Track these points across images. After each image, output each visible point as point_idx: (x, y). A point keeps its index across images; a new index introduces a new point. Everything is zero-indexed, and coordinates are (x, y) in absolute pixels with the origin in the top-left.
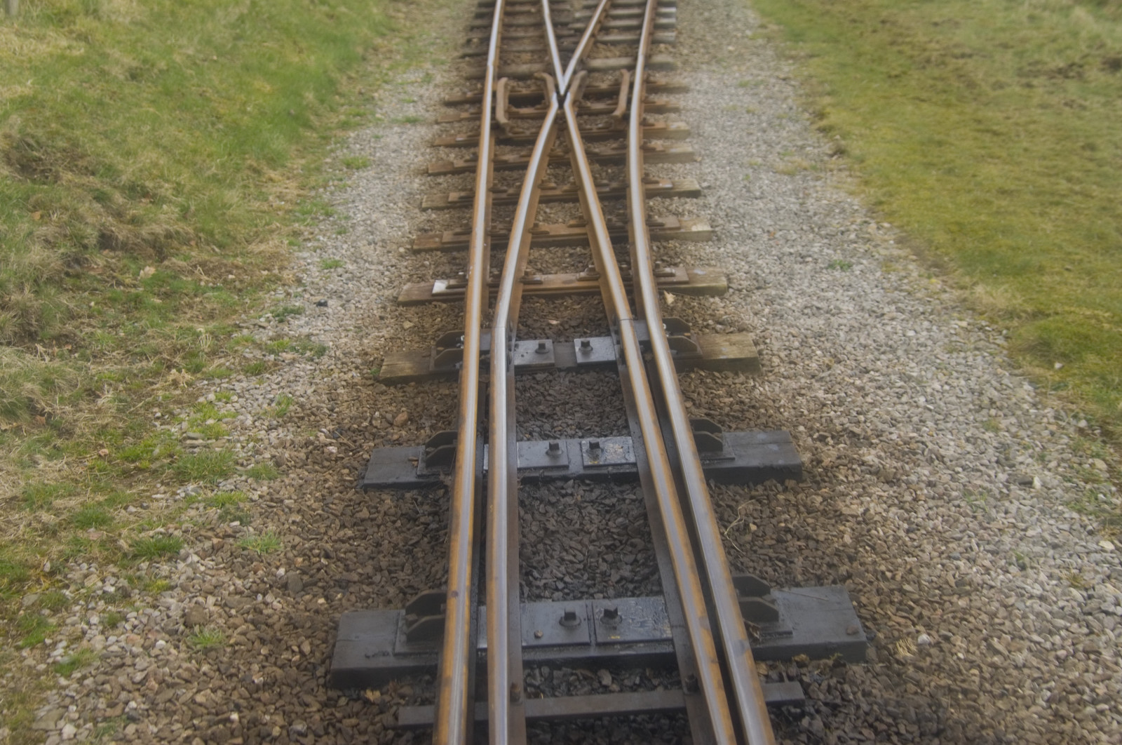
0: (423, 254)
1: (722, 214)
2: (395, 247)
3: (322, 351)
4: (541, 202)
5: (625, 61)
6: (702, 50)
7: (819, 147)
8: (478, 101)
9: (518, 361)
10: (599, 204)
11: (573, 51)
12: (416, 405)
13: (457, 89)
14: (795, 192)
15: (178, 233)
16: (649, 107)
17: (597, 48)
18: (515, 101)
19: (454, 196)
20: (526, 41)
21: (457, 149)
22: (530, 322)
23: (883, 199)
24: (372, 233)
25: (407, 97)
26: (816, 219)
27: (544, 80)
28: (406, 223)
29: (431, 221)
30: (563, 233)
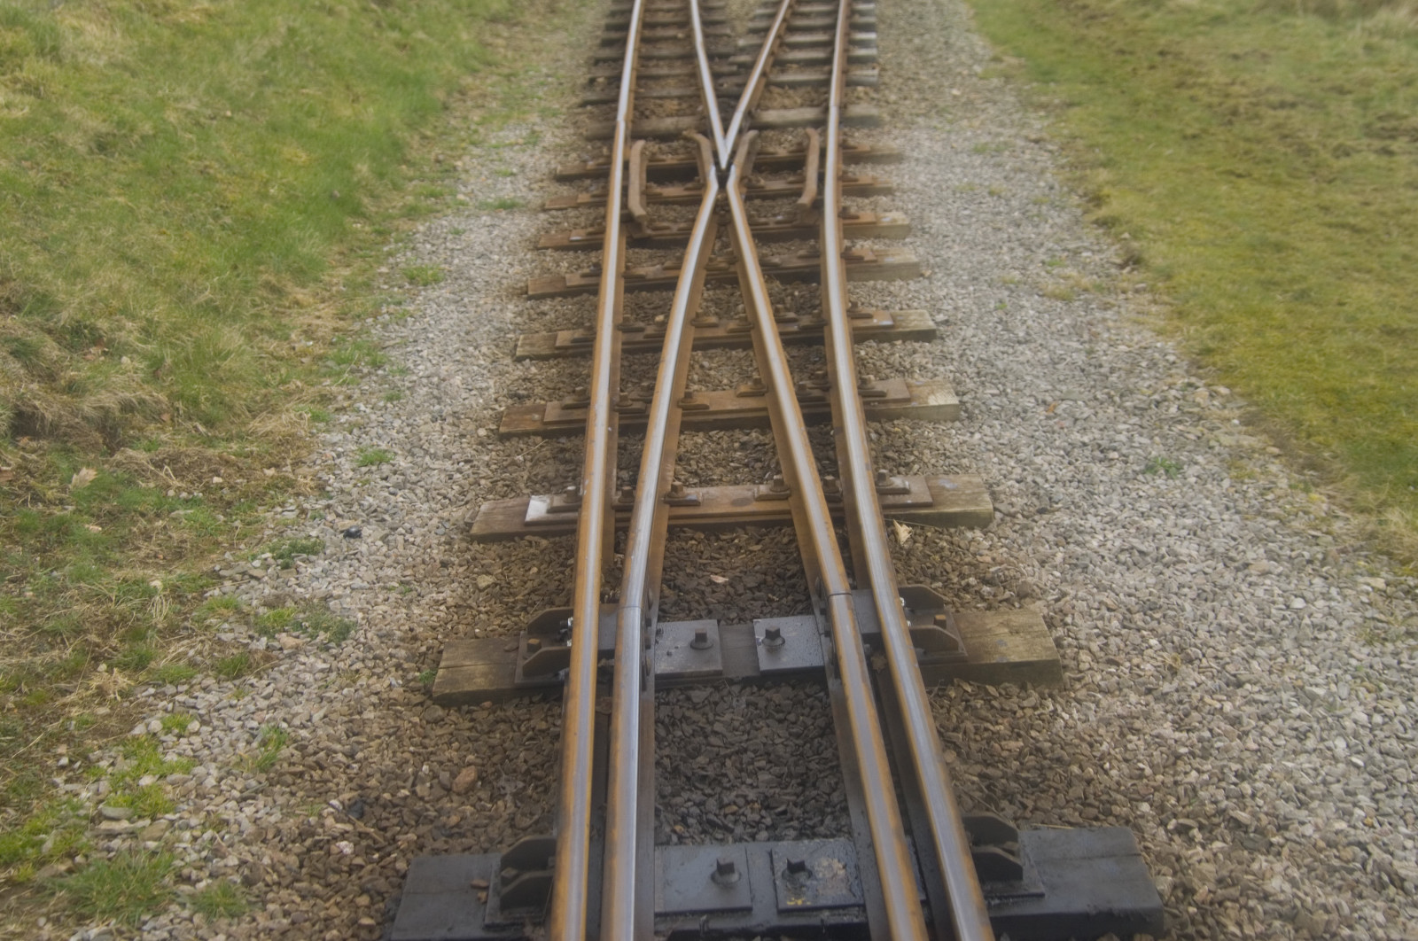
0: (514, 441)
1: (971, 370)
2: (472, 427)
3: (343, 632)
4: (695, 348)
5: (810, 113)
6: (916, 96)
7: (1099, 251)
8: (602, 174)
9: (662, 666)
10: (783, 354)
11: (737, 97)
12: (492, 747)
13: (574, 155)
14: (1076, 330)
15: (142, 402)
16: (850, 188)
17: (770, 92)
18: (657, 174)
19: (564, 337)
20: (671, 81)
21: (571, 253)
22: (681, 580)
23: (1212, 345)
24: (439, 400)
25: (503, 168)
26: (1113, 378)
27: (698, 147)
28: (491, 382)
29: (529, 380)
30: (730, 407)
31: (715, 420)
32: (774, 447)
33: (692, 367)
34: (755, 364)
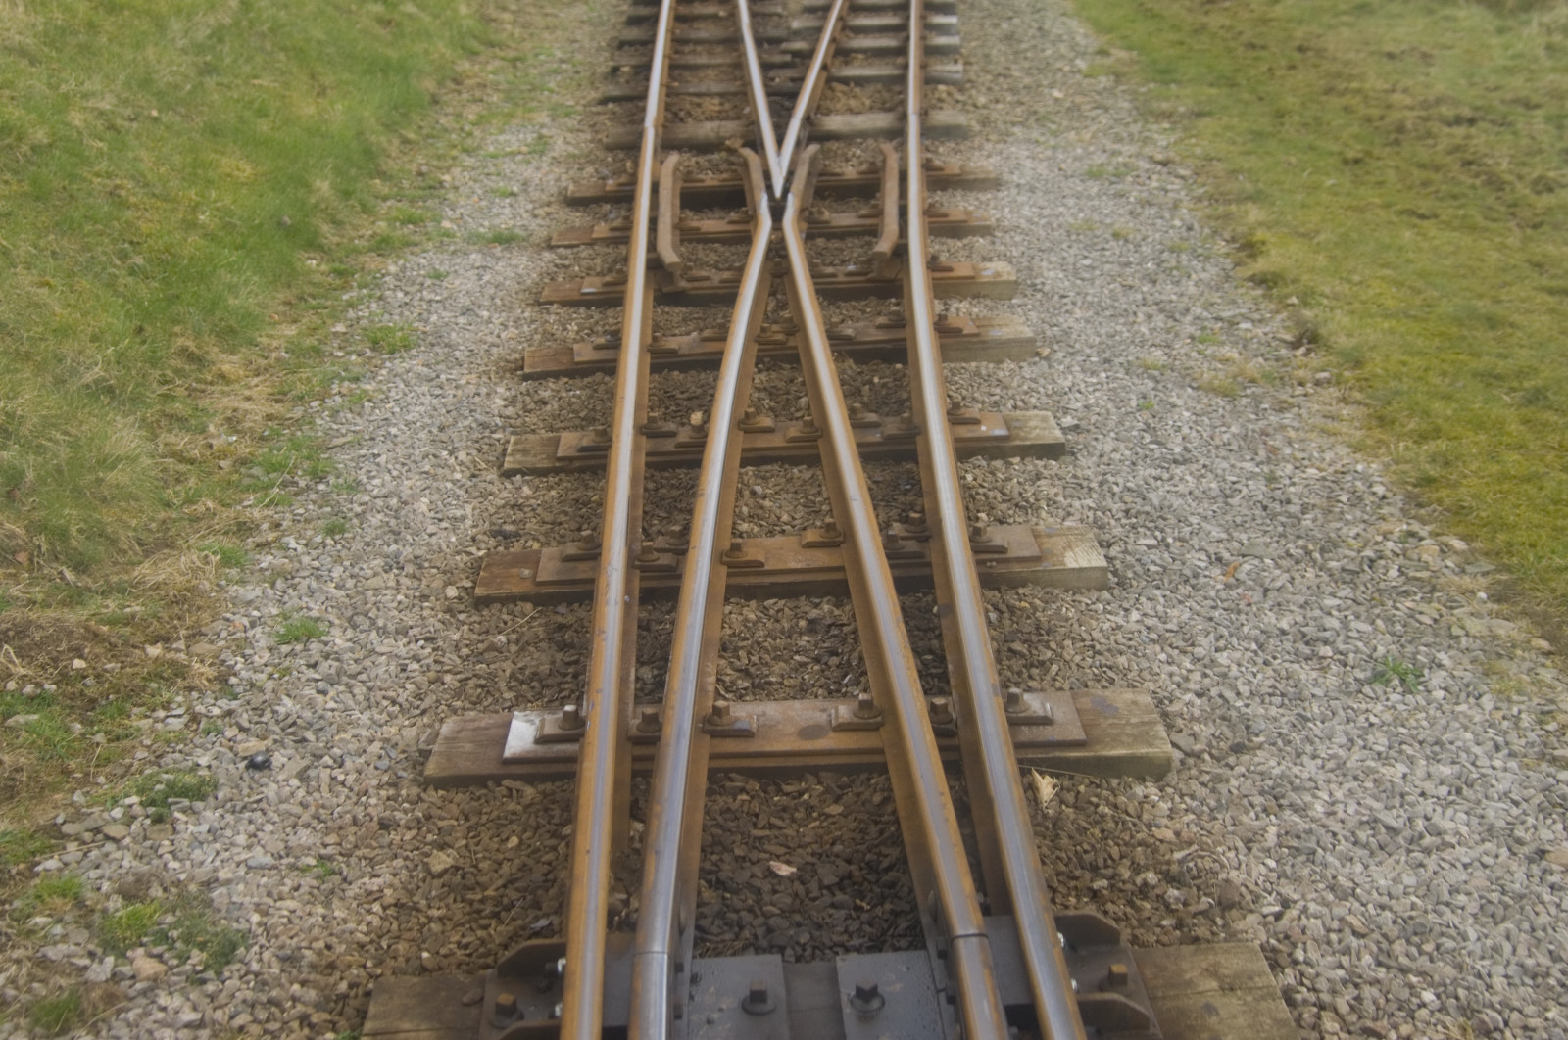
0: (495, 609)
2: (438, 582)
4: (744, 463)
5: (882, 120)
7: (1263, 322)
8: (625, 198)
11: (794, 96)
13: (590, 170)
16: (941, 227)
17: (832, 90)
18: (694, 200)
19: (569, 444)
20: (711, 73)
21: (582, 311)
24: (397, 536)
25: (502, 185)
27: (745, 164)
28: (469, 509)
29: (520, 507)
30: (793, 565)
31: (773, 584)
32: (855, 631)
33: (740, 492)
34: (825, 494)
